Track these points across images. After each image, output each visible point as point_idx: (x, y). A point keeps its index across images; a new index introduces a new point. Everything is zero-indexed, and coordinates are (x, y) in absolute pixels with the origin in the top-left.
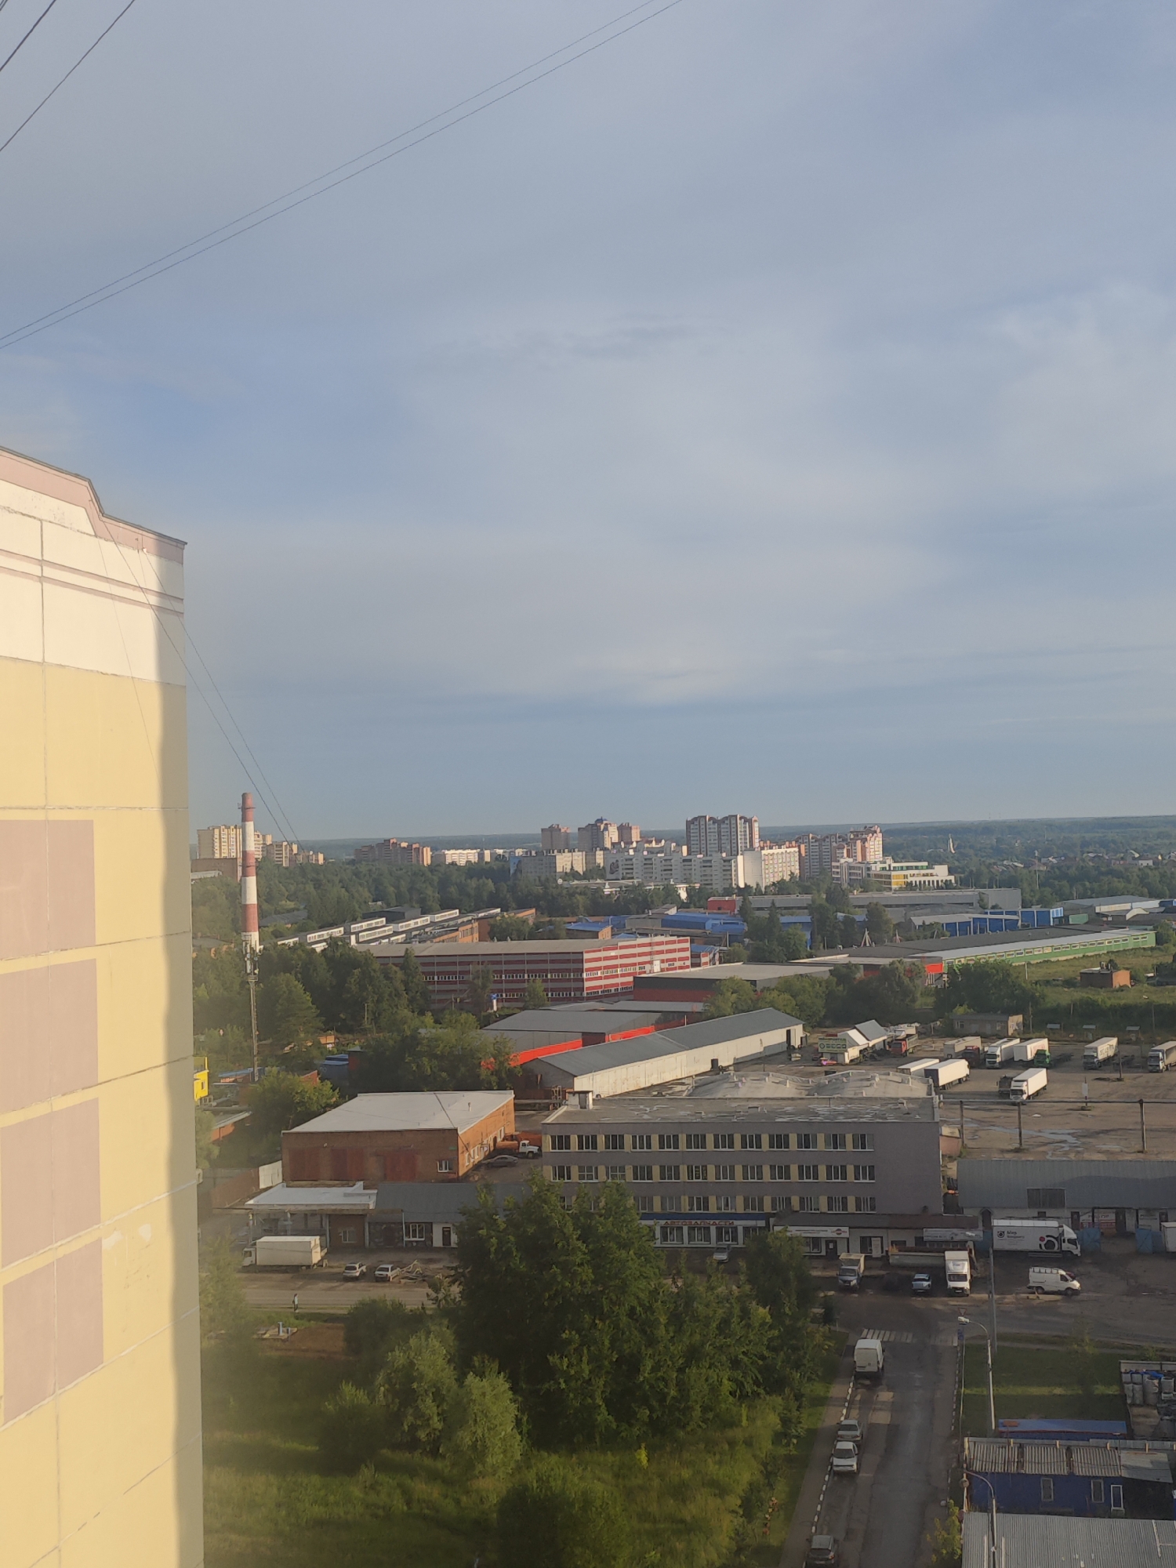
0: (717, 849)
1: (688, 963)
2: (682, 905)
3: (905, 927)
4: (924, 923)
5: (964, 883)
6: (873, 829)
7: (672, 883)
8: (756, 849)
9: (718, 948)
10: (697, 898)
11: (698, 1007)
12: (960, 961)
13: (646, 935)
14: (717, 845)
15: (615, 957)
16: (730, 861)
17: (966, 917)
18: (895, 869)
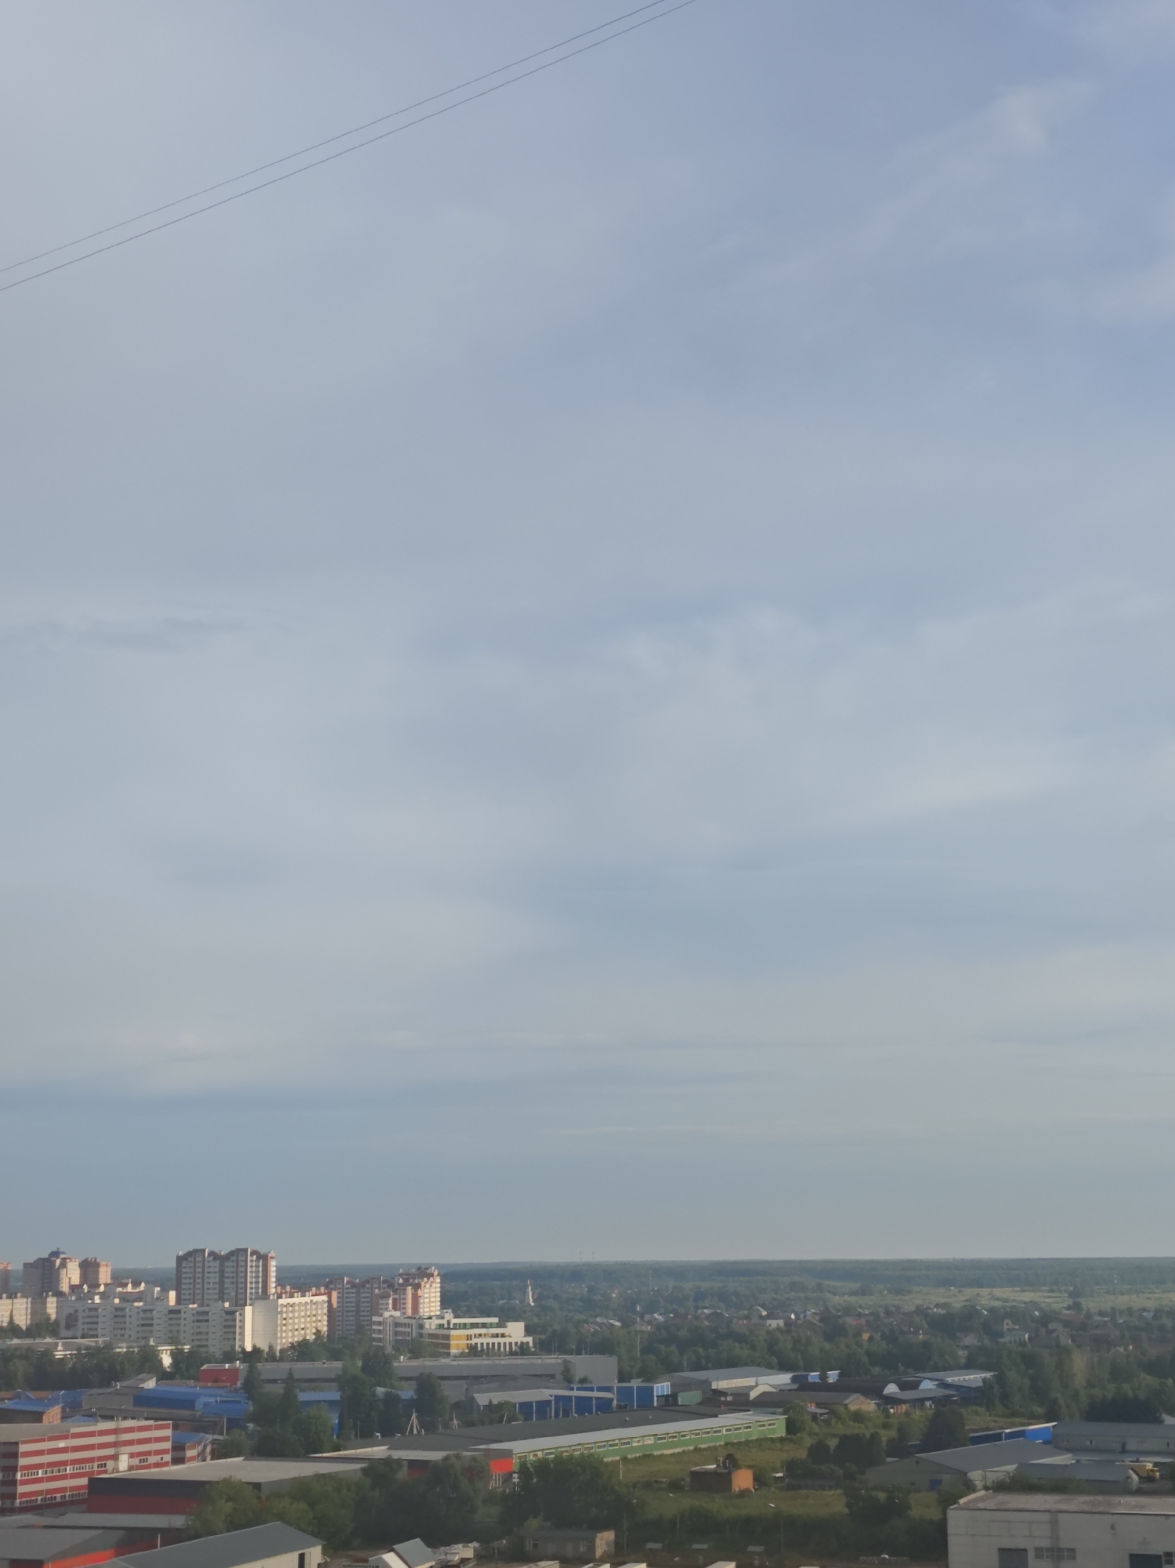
0: (217, 1296)
1: (168, 1458)
2: (163, 1376)
3: (466, 1408)
4: (490, 1402)
5: (544, 1347)
6: (429, 1271)
7: (152, 1343)
8: (271, 1297)
9: (210, 1437)
10: (185, 1365)
11: (178, 1521)
12: (536, 1455)
13: (111, 1418)
14: (217, 1291)
15: (65, 1450)
16: (233, 1313)
17: (546, 1394)
18: (456, 1327)
